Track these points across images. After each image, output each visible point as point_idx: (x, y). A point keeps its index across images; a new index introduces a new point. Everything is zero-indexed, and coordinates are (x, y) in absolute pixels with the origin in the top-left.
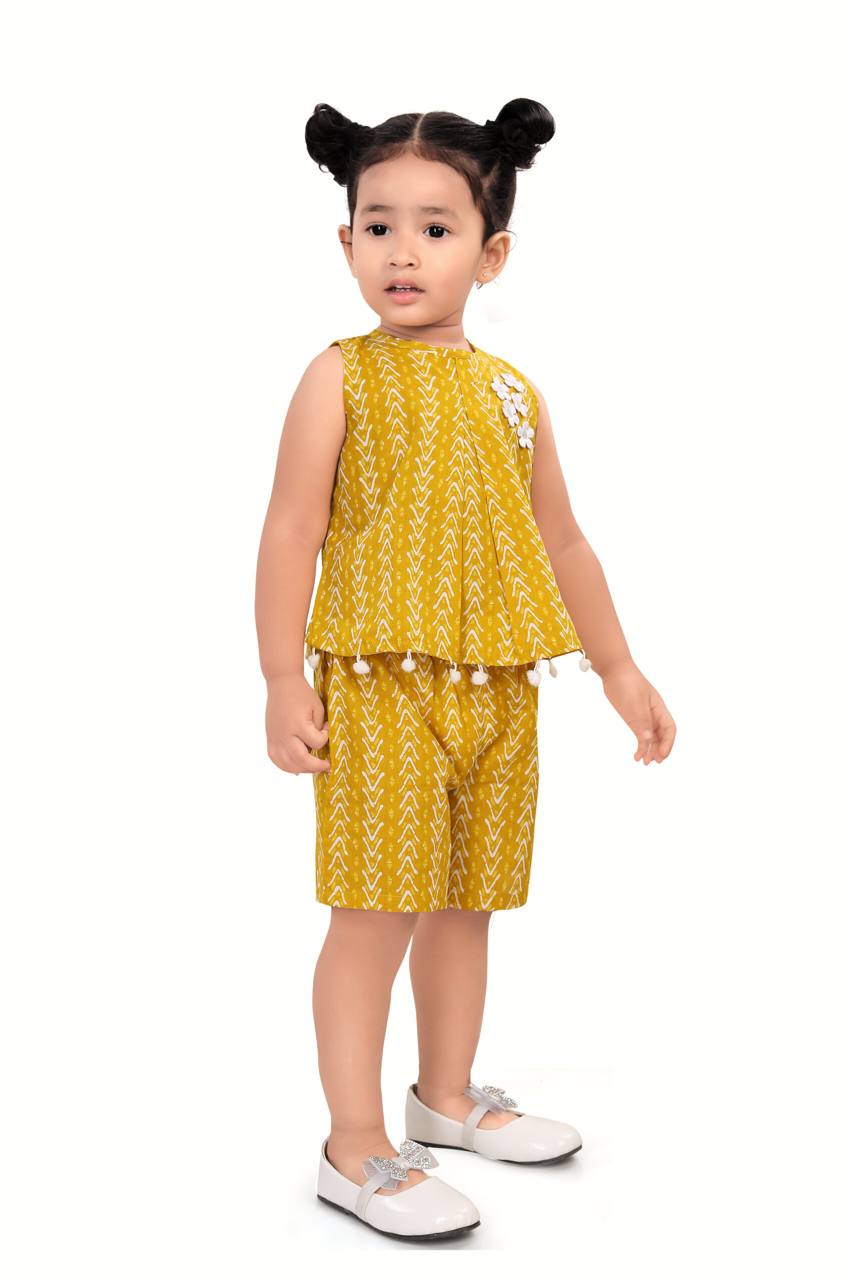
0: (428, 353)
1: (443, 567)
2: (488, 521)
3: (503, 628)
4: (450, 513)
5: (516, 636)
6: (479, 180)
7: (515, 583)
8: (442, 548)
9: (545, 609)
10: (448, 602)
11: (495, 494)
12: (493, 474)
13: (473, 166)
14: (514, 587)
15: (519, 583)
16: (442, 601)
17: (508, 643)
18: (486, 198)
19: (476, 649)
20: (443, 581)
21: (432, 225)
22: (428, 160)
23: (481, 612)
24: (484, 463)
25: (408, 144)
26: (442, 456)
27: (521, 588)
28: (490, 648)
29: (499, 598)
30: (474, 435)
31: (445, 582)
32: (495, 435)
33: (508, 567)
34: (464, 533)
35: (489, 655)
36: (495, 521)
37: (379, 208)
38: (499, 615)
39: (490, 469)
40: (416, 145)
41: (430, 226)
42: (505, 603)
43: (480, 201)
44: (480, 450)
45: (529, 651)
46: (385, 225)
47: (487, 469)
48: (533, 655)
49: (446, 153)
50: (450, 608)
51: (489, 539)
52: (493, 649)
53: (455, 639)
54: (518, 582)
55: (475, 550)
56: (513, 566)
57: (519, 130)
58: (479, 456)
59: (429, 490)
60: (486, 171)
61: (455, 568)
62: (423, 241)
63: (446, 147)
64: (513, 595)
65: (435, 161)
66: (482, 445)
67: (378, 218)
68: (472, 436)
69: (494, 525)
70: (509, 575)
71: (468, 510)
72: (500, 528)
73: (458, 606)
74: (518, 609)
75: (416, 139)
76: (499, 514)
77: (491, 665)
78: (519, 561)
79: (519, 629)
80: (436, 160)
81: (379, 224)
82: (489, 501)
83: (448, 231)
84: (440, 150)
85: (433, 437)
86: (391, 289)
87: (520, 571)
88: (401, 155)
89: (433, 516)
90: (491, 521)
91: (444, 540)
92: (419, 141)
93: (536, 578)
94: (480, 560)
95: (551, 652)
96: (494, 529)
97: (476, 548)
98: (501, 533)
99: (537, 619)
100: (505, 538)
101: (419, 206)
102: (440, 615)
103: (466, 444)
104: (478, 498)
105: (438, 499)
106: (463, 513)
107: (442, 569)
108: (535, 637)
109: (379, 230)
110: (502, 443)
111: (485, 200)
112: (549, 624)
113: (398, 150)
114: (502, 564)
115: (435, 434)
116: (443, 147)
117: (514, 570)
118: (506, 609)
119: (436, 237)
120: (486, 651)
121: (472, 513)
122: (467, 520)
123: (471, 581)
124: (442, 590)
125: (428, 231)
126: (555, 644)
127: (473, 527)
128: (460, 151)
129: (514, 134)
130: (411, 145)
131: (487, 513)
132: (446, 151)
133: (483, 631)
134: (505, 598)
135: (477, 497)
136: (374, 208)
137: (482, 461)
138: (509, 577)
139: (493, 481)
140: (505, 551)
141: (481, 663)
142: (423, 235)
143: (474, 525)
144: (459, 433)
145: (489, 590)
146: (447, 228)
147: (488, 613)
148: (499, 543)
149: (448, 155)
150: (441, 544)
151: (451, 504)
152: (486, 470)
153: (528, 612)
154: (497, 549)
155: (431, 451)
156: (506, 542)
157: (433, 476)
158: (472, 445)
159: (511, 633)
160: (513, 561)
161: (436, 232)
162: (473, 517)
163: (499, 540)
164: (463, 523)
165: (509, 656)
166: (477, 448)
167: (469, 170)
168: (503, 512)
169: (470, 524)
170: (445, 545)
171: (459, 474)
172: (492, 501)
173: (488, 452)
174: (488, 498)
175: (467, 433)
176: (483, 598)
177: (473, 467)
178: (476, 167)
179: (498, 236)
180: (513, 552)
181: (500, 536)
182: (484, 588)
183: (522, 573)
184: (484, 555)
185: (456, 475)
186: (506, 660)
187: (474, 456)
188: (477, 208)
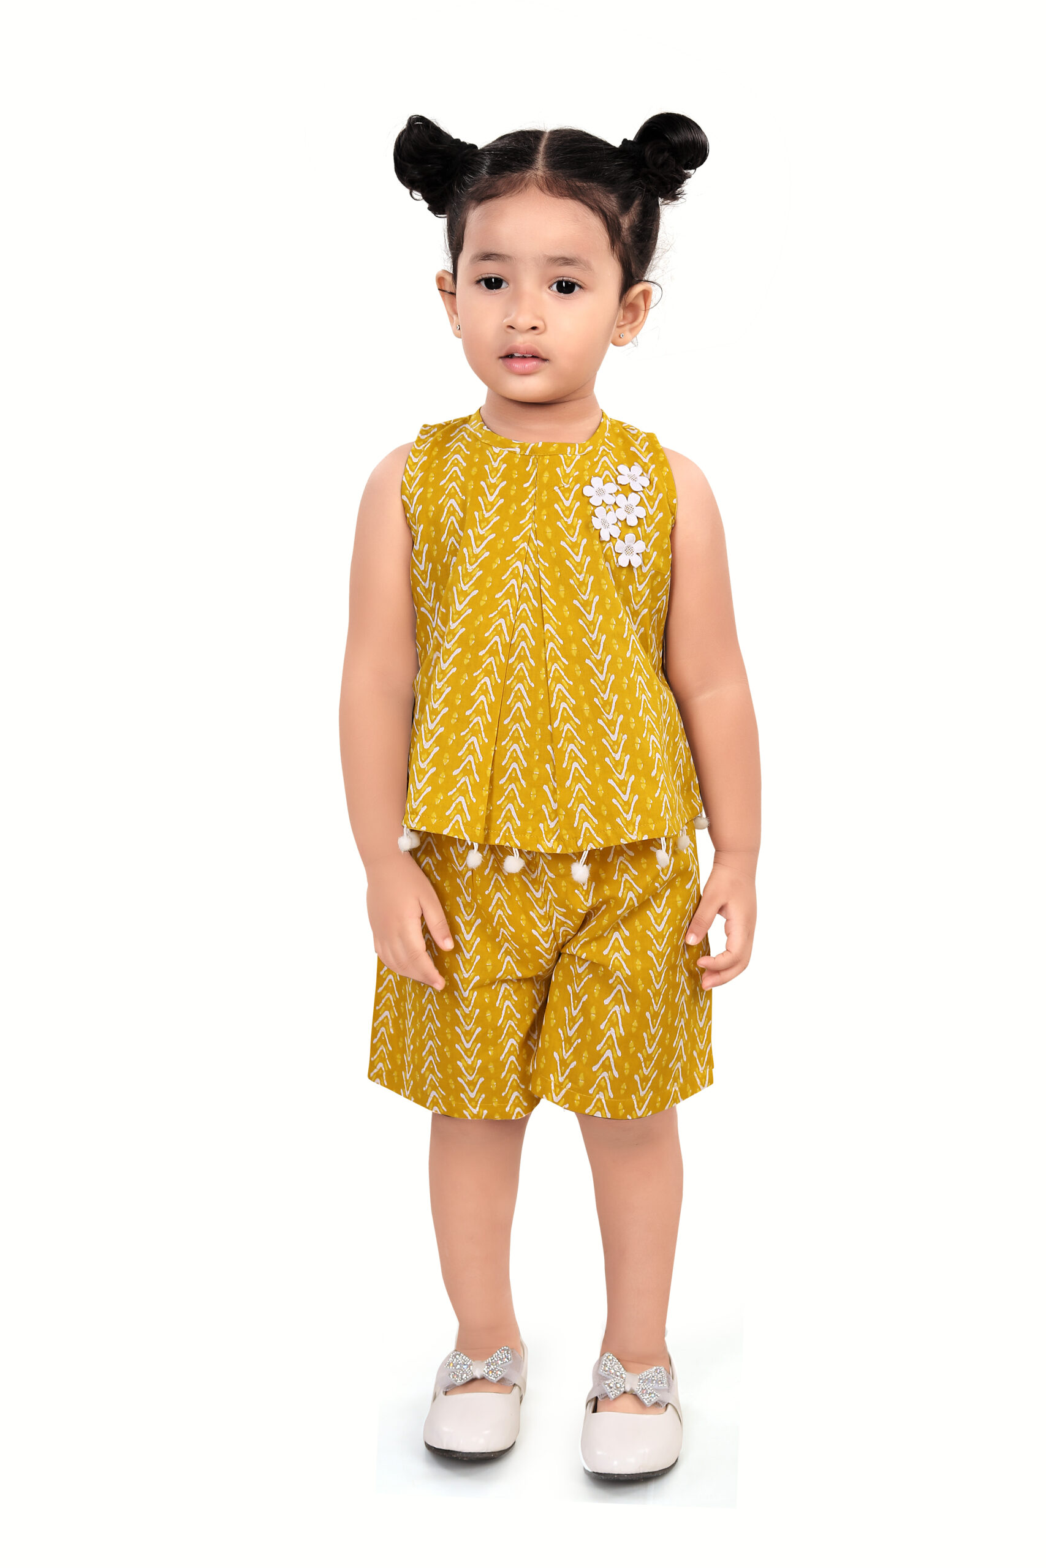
0: (509, 451)
1: (472, 724)
2: (543, 670)
3: (548, 805)
4: (490, 657)
5: (562, 818)
6: (618, 220)
7: (569, 751)
8: (472, 700)
9: (600, 788)
10: (474, 767)
11: (557, 636)
12: (556, 611)
13: (611, 203)
14: (567, 755)
15: (574, 752)
16: (466, 765)
17: (552, 825)
18: (626, 241)
19: (513, 828)
20: (469, 742)
21: (561, 279)
22: (556, 197)
23: (523, 782)
24: (548, 596)
25: (529, 174)
26: (488, 585)
27: (576, 758)
28: (530, 828)
29: (548, 766)
30: (540, 559)
31: (473, 743)
32: (566, 561)
33: (563, 730)
34: (508, 682)
35: (528, 837)
36: (553, 671)
37: (494, 256)
38: (545, 787)
39: (555, 604)
40: (542, 177)
41: (558, 279)
42: (554, 774)
43: (619, 245)
44: (546, 579)
45: (576, 838)
46: (501, 278)
47: (551, 604)
48: (579, 843)
49: (578, 187)
50: (475, 774)
51: (542, 691)
52: (534, 830)
53: (478, 814)
54: (572, 750)
55: (519, 704)
56: (568, 729)
57: (666, 154)
58: (544, 586)
59: (461, 628)
60: (625, 207)
61: (488, 727)
62: (550, 298)
63: (577, 179)
64: (564, 766)
65: (565, 198)
66: (550, 574)
67: (491, 269)
68: (538, 561)
69: (551, 675)
70: (562, 739)
71: (516, 654)
72: (558, 680)
73: (486, 774)
74: (568, 784)
75: (540, 167)
76: (559, 662)
77: (529, 850)
78: (576, 724)
79: (566, 810)
80: (566, 196)
81: (493, 276)
82: (548, 645)
83: (580, 287)
84: (570, 183)
85: (479, 561)
86: (510, 356)
87: (577, 737)
88: (522, 189)
89: (465, 660)
90: (548, 670)
91: (476, 690)
92: (544, 172)
93: (595, 748)
94: (525, 717)
95: (603, 843)
96: (550, 679)
97: (521, 703)
98: (559, 686)
99: (589, 799)
100: (562, 692)
101: (545, 256)
102: (461, 782)
103: (528, 571)
104: (532, 640)
105: (473, 639)
106: (508, 659)
107: (470, 726)
108: (584, 821)
109: (493, 283)
110: (575, 572)
111: (624, 244)
112: (603, 808)
113: (519, 183)
114: (555, 725)
115: (483, 557)
116: (574, 179)
117: (570, 734)
118: (554, 780)
119: (565, 293)
120: (525, 833)
121: (521, 658)
122: (514, 667)
123: (511, 743)
124: (468, 752)
125: (555, 285)
126: (609, 833)
127: (521, 676)
128: (596, 184)
129: (660, 160)
130: (533, 176)
131: (544, 659)
132: (578, 184)
133: (523, 807)
134: (554, 766)
135: (531, 638)
136: (487, 257)
137: (547, 594)
138: (562, 742)
139: (556, 621)
140: (561, 709)
141: (516, 846)
142: (548, 290)
143: (521, 674)
144: (519, 557)
145: (535, 756)
146: (579, 283)
147: (531, 784)
148: (555, 698)
149: (580, 189)
150: (472, 695)
151: (492, 646)
152: (550, 606)
153: (580, 789)
154: (552, 706)
155: (474, 579)
156: (564, 699)
157: (471, 610)
158: (536, 573)
159: (556, 813)
160: (570, 723)
161: (566, 287)
162: (522, 664)
163: (555, 695)
164: (507, 671)
165: (552, 841)
166: (542, 576)
167: (607, 208)
168: (564, 660)
169: (516, 672)
170: (477, 696)
171: (510, 608)
172: (551, 645)
173: (556, 582)
174: (547, 640)
175: (532, 556)
176: (526, 766)
177: (533, 600)
178: (614, 204)
179: (638, 289)
180: (570, 712)
181: (556, 690)
182: (527, 753)
183: (579, 739)
184: (531, 712)
185: (505, 610)
186: (548, 845)
187: (536, 586)
188: (615, 255)
